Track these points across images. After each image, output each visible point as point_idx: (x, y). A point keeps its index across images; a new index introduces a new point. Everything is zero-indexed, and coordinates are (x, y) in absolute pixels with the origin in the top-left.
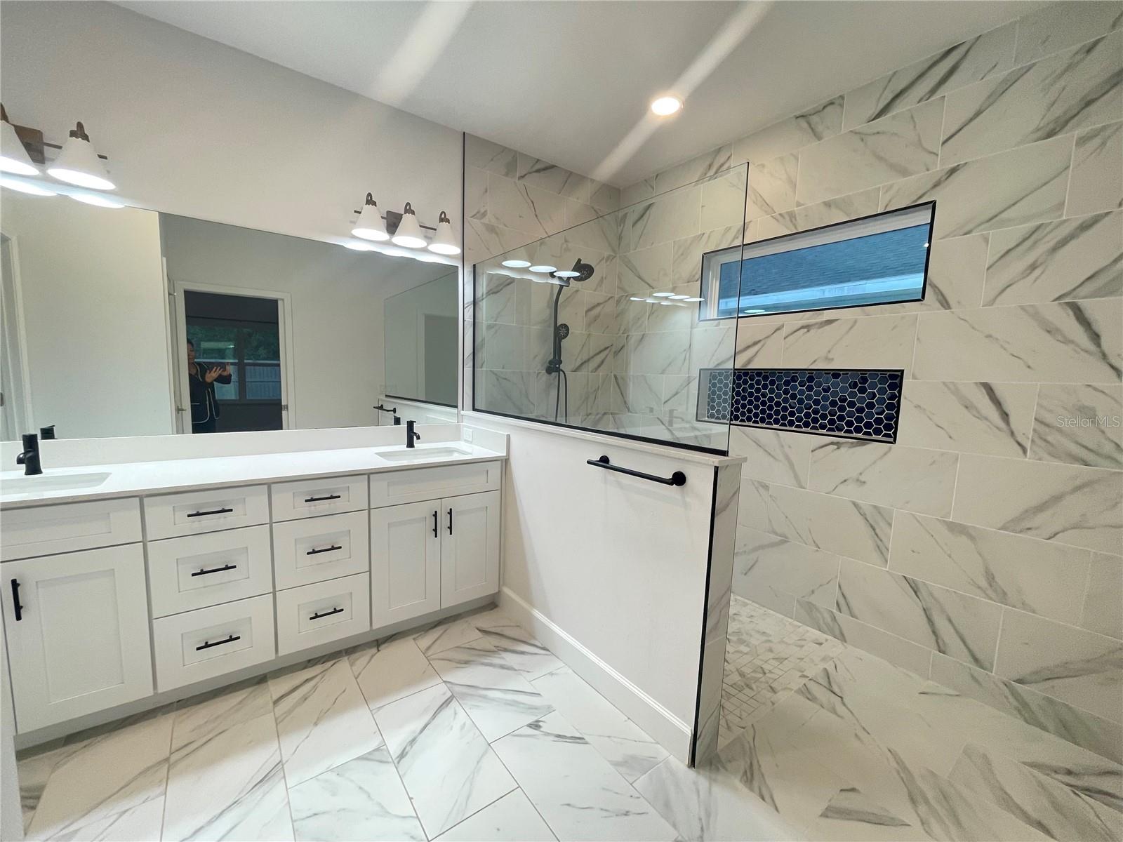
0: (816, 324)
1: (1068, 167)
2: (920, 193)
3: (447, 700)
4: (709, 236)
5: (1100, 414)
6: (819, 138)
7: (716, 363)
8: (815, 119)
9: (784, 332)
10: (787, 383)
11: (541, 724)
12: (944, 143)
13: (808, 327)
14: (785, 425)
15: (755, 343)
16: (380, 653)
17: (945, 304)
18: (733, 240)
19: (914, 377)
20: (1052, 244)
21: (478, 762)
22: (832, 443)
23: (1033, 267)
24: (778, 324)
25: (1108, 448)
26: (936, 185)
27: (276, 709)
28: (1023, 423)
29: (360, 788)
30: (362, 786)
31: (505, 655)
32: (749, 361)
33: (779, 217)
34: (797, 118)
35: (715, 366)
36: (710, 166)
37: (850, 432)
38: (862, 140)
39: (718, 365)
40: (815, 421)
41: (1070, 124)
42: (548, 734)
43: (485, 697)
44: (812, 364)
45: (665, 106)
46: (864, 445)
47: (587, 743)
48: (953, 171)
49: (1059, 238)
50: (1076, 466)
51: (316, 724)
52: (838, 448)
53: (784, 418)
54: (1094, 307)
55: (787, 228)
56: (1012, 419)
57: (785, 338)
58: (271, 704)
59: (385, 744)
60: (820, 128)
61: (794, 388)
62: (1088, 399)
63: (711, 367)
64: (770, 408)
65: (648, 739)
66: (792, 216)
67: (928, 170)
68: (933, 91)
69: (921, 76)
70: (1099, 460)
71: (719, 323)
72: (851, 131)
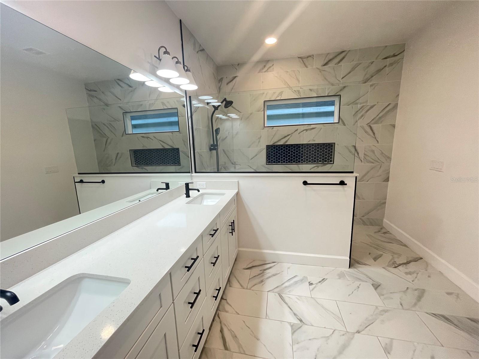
0: (309, 129)
1: (368, 92)
2: (337, 91)
3: (280, 296)
4: (266, 95)
5: (375, 152)
6: (307, 67)
7: (273, 143)
8: (304, 60)
9: (299, 131)
10: (297, 149)
11: (311, 282)
12: (342, 78)
13: (307, 130)
14: (297, 163)
15: (288, 135)
16: (227, 300)
17: (344, 124)
18: (277, 97)
19: (338, 145)
20: (366, 111)
21: (319, 304)
22: (316, 166)
23: (362, 116)
24: (296, 129)
25: (377, 159)
26: (341, 90)
27: (232, 350)
28: (361, 155)
29: (310, 339)
30: (310, 338)
31: (268, 271)
32: (286, 142)
33: (294, 91)
34: (299, 58)
35: (273, 144)
36: (265, 66)
37: (318, 162)
38: (320, 72)
39: (274, 143)
40: (307, 160)
41: (369, 81)
42: (317, 284)
43: (286, 287)
44: (308, 142)
45: (271, 41)
46: (325, 165)
47: (327, 279)
48: (345, 87)
49: (367, 110)
50: (371, 164)
51: (258, 339)
52: (318, 167)
53: (297, 160)
54: (374, 127)
55: (298, 96)
56: (359, 154)
57: (299, 134)
58: (226, 351)
59: (291, 323)
60: (307, 64)
61: (300, 150)
62: (374, 148)
63: (271, 144)
64: (292, 157)
65: (333, 268)
66: (299, 91)
67: (338, 85)
68: (339, 62)
69: (336, 57)
70: (376, 162)
71: (273, 128)
72: (317, 68)
